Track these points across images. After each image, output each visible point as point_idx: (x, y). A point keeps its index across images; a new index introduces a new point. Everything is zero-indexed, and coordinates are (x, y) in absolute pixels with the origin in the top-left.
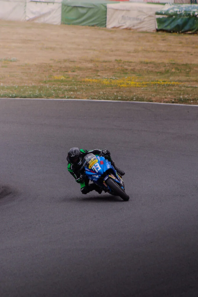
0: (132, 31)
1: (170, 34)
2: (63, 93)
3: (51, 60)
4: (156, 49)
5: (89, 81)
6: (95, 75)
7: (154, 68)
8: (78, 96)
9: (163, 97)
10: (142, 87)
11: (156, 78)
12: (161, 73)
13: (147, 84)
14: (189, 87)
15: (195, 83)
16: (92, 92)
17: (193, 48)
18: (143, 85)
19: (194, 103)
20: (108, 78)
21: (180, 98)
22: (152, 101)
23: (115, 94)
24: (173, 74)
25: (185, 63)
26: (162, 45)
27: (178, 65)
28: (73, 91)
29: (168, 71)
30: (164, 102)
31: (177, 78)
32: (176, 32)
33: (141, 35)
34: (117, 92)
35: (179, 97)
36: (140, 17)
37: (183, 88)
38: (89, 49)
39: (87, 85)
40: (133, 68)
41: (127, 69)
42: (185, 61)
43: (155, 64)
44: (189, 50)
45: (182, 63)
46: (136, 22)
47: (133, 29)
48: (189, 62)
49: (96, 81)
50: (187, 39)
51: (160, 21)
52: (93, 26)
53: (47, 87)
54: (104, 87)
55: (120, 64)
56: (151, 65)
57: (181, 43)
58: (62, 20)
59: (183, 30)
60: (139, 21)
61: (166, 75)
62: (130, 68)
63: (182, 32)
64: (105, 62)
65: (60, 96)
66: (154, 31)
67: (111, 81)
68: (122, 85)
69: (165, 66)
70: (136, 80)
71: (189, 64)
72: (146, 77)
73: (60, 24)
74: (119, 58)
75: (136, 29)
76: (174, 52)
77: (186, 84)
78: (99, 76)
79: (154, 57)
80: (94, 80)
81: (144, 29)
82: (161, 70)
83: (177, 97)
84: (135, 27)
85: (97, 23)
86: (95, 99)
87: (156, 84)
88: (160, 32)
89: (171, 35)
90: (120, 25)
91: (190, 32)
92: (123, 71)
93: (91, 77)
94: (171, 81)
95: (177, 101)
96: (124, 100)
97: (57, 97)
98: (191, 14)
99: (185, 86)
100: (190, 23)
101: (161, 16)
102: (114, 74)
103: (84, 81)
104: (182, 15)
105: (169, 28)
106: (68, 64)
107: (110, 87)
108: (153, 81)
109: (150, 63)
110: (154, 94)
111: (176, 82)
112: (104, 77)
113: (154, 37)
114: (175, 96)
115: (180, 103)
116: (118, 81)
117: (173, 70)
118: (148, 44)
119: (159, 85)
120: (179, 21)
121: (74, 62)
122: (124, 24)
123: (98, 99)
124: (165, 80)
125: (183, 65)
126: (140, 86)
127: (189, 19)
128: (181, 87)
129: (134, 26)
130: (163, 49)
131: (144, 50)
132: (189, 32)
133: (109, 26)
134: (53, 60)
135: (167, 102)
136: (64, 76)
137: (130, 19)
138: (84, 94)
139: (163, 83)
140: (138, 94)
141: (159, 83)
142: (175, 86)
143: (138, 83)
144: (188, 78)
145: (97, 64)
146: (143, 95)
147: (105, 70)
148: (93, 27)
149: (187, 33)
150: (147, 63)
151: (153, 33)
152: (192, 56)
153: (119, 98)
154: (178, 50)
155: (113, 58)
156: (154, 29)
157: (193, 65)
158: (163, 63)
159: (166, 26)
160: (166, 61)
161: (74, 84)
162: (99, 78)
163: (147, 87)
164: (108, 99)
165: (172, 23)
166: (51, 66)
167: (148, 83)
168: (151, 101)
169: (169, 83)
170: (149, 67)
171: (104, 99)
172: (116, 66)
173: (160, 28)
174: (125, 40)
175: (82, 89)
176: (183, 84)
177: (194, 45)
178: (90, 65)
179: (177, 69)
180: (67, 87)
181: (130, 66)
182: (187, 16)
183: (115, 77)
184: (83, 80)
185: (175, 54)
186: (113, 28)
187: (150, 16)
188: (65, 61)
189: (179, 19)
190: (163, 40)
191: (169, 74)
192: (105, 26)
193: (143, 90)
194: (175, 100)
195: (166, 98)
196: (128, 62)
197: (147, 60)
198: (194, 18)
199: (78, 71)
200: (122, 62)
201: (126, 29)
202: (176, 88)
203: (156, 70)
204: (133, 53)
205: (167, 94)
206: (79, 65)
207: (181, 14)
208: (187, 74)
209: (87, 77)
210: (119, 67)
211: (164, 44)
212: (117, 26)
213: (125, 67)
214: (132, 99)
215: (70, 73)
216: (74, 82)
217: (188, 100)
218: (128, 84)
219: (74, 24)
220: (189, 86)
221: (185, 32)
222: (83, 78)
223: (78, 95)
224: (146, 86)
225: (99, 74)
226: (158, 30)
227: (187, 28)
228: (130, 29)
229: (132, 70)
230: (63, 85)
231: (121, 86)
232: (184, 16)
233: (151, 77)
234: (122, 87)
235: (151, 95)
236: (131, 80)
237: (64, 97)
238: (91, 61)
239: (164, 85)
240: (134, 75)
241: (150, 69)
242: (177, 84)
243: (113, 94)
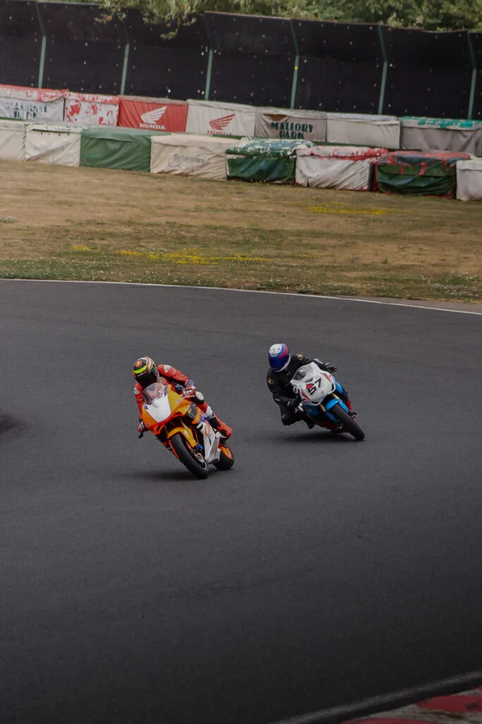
0: (190, 177)
1: (249, 184)
2: (88, 273)
3: (67, 221)
4: (228, 207)
5: (127, 255)
6: (134, 245)
7: (226, 236)
8: (111, 278)
9: (244, 280)
10: (209, 265)
11: (231, 251)
12: (237, 243)
13: (216, 261)
14: (282, 266)
15: (290, 259)
16: (133, 271)
17: (286, 206)
18: (211, 261)
19: (290, 291)
20: (156, 251)
21: (269, 282)
22: (226, 287)
23: (169, 274)
24: (256, 245)
25: (273, 229)
26: (237, 200)
27: (263, 231)
28: (103, 269)
29: (248, 241)
30: (245, 288)
31: (263, 252)
32: (258, 182)
33: (205, 184)
34: (171, 271)
35: (267, 280)
36: (202, 157)
37: (273, 267)
38: (125, 206)
39: (125, 261)
40: (194, 235)
41: (185, 237)
42: (274, 225)
43: (228, 230)
44: (280, 209)
45: (270, 229)
46: (195, 164)
47: (191, 175)
48: (280, 228)
49: (139, 254)
50: (274, 192)
51: (232, 164)
52: (129, 169)
53: (64, 262)
54: (152, 263)
55: (175, 229)
56: (222, 231)
57: (266, 198)
58: (81, 159)
59: (268, 179)
60: (200, 164)
61: (246, 246)
62: (190, 235)
63: (267, 182)
64: (152, 225)
65: (84, 277)
66: (223, 178)
67: (161, 256)
68: (179, 262)
69: (243, 233)
70: (201, 254)
71: (280, 231)
72: (215, 249)
73: (78, 165)
74: (172, 220)
75: (197, 175)
76: (257, 211)
77: (278, 261)
78: (142, 246)
79: (225, 219)
80: (135, 253)
81: (208, 176)
82: (237, 238)
83: (265, 280)
84: (195, 173)
85: (136, 165)
86: (138, 282)
87: (230, 260)
88: (233, 181)
89: (249, 186)
90: (171, 169)
91: (280, 182)
92: (179, 239)
93: (129, 248)
94: (254, 257)
95: (264, 287)
96: (183, 284)
97: (79, 278)
98: (281, 154)
99: (275, 265)
100: (280, 167)
101: (234, 157)
102: (166, 243)
103: (119, 255)
104: (268, 155)
105: (246, 175)
106: (93, 228)
107: (160, 264)
108: (226, 256)
109: (221, 227)
110: (229, 276)
111: (261, 257)
112: (150, 248)
113: (226, 188)
114: (262, 279)
115: (269, 291)
116: (172, 255)
117: (257, 240)
118: (215, 198)
119: (236, 262)
120: (263, 165)
121: (102, 224)
122: (178, 168)
123: (141, 282)
124: (245, 254)
125: (271, 231)
126: (206, 263)
127: (277, 162)
128: (269, 266)
129: (193, 171)
130: (240, 207)
131: (210, 208)
132: (277, 182)
133: (155, 170)
134: (70, 221)
135: (249, 289)
136: (88, 246)
137: (187, 159)
138: (120, 274)
139: (241, 259)
140: (203, 275)
141: (235, 258)
142: (261, 264)
143: (202, 259)
144: (279, 251)
145: (140, 228)
146: (212, 277)
147: (152, 237)
148: (131, 172)
149: (275, 182)
150: (216, 228)
151: (222, 182)
152: (284, 218)
153: (175, 281)
154: (263, 208)
155: (163, 220)
156: (225, 176)
157: (286, 231)
158: (240, 228)
159: (242, 172)
160: (245, 225)
161: (104, 259)
162: (142, 249)
163: (217, 265)
164: (158, 283)
165: (252, 168)
166: (67, 231)
167: (218, 258)
168: (224, 287)
169: (251, 259)
170: (219, 234)
171: (152, 283)
172: (168, 232)
173: (233, 174)
174: (181, 192)
175: (118, 265)
176: (272, 260)
177: (286, 202)
178: (128, 230)
179: (261, 237)
180: (94, 262)
181: (190, 232)
182: (274, 156)
183: (167, 248)
184: (118, 252)
185: (257, 215)
186: (160, 173)
187: (218, 156)
188: (89, 222)
189: (261, 161)
190: (239, 193)
191: (251, 245)
192: (147, 170)
193: (211, 270)
194: (262, 285)
195: (247, 282)
196: (186, 226)
197: (214, 223)
198: (285, 159)
199: (110, 239)
200: (177, 225)
201: (181, 175)
202: (262, 266)
203: (230, 239)
204: (193, 211)
205: (249, 276)
206: (111, 230)
207: (266, 153)
208: (278, 246)
209: (124, 248)
210: (174, 234)
211: (241, 199)
212: (167, 170)
213: (182, 233)
214: (195, 283)
215: (97, 241)
216: (104, 255)
217: (281, 285)
218: (187, 259)
219: (99, 166)
220: (282, 264)
221: (271, 182)
222: (118, 249)
223: (112, 275)
224: (216, 263)
225: (142, 244)
226: (229, 178)
227: (274, 175)
228: (187, 175)
229: (192, 238)
230: (87, 259)
231: (177, 262)
232: (270, 156)
233: (223, 249)
234: (179, 264)
235: (225, 278)
236: (191, 254)
237: (91, 279)
238: (129, 223)
239: (243, 262)
240: (196, 246)
241: (220, 237)
242: (263, 261)
243: (166, 274)
